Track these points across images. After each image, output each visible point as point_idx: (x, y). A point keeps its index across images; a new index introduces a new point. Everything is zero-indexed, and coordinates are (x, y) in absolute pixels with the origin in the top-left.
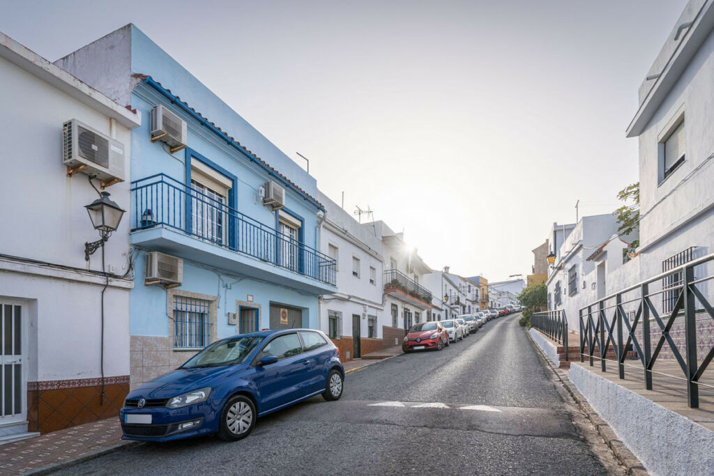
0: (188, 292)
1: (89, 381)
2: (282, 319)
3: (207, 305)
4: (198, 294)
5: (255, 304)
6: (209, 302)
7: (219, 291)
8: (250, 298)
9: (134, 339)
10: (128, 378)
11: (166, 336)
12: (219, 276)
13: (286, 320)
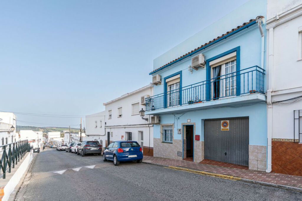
0: (165, 124)
1: (147, 147)
2: (222, 127)
3: (171, 127)
4: (168, 124)
5: (191, 123)
6: (172, 126)
7: (175, 121)
8: (189, 121)
9: (154, 138)
10: (153, 148)
11: (160, 138)
12: (174, 115)
13: (228, 127)
